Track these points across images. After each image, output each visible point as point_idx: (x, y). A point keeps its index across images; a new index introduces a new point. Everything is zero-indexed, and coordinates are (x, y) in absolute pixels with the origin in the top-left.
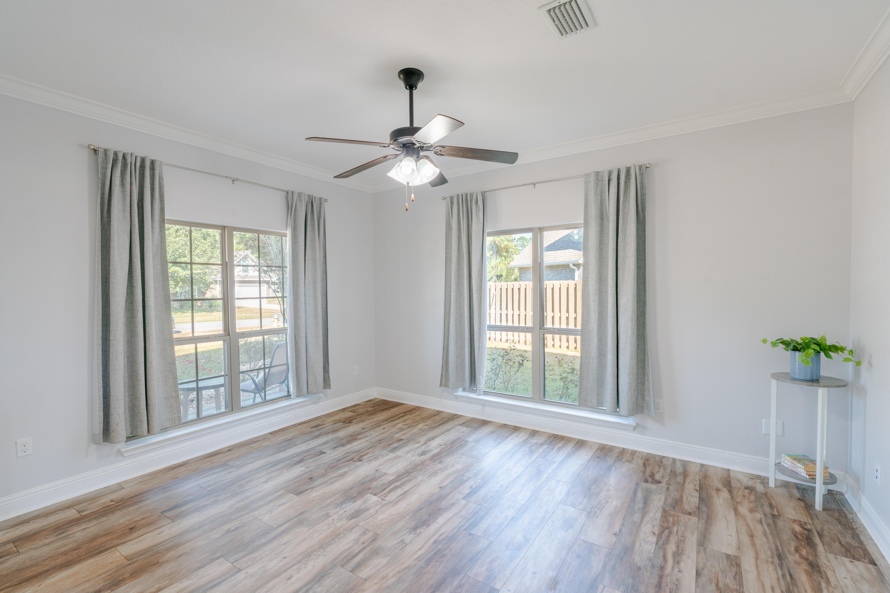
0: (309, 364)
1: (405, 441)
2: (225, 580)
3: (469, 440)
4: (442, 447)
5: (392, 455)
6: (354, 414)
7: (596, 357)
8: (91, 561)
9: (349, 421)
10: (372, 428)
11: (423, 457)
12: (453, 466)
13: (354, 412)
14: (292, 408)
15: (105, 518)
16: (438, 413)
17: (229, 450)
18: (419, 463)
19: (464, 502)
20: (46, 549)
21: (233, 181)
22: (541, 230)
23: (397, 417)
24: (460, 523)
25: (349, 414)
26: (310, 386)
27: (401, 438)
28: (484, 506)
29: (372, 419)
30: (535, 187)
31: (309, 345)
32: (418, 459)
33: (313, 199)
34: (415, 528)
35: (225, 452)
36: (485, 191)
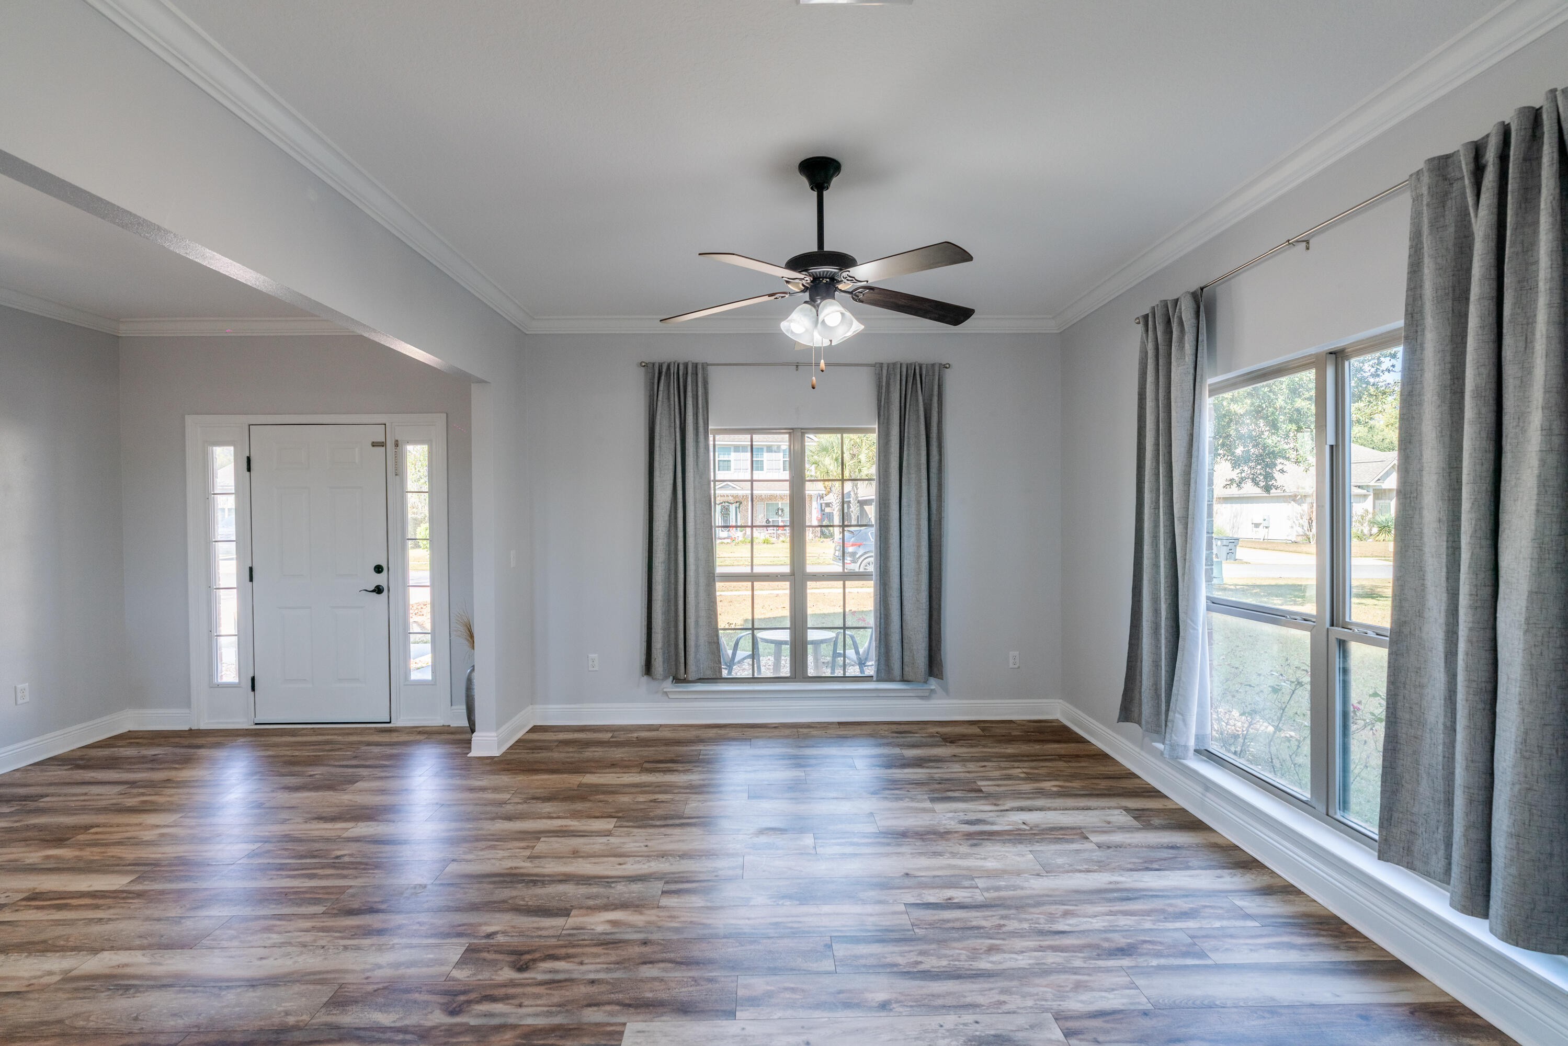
0: (904, 633)
1: (981, 795)
2: (591, 836)
3: (1091, 839)
4: (1024, 827)
5: (928, 805)
6: (981, 733)
7: (1441, 727)
8: (565, 776)
9: (949, 740)
10: (964, 760)
11: (963, 825)
12: (985, 859)
13: (983, 730)
14: (881, 695)
15: (615, 749)
16: (1132, 775)
17: (775, 727)
18: (942, 831)
19: (902, 908)
20: (563, 755)
21: (797, 366)
22: (1338, 356)
23: (1034, 758)
24: (844, 926)
25: (976, 730)
26: (906, 669)
27: (982, 788)
28: (916, 931)
29: (993, 747)
30: (1308, 249)
31: (905, 603)
32: (952, 825)
33: (917, 368)
34: (785, 897)
35: (769, 728)
36: (1202, 285)
